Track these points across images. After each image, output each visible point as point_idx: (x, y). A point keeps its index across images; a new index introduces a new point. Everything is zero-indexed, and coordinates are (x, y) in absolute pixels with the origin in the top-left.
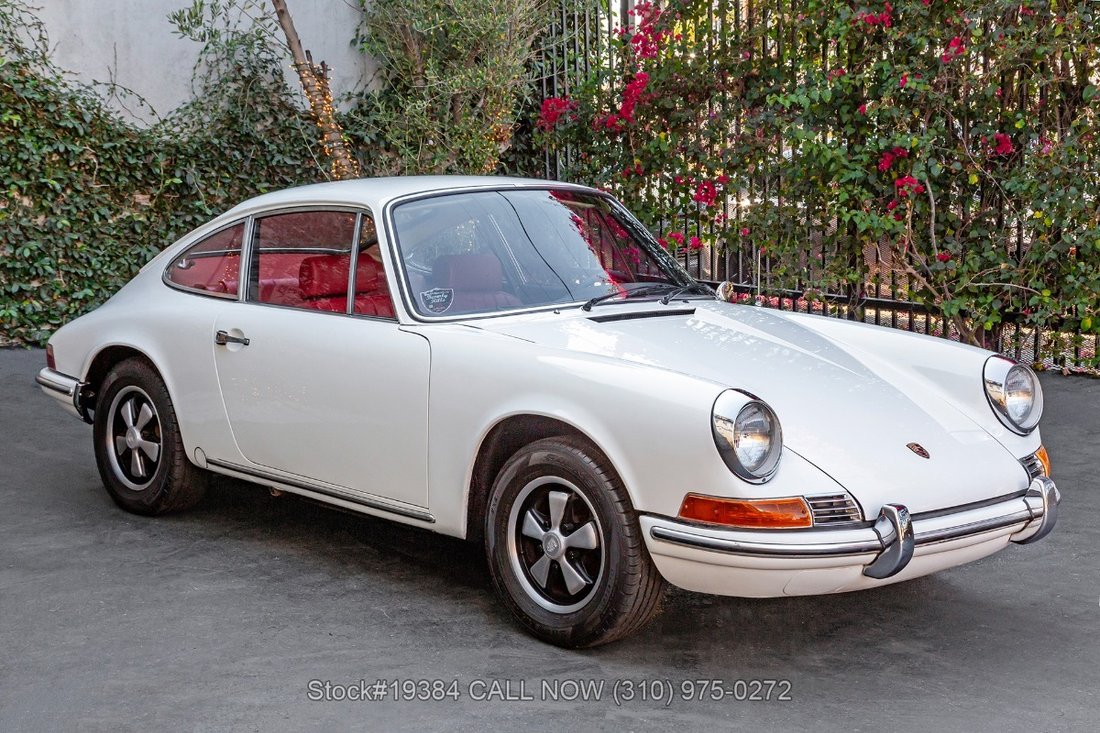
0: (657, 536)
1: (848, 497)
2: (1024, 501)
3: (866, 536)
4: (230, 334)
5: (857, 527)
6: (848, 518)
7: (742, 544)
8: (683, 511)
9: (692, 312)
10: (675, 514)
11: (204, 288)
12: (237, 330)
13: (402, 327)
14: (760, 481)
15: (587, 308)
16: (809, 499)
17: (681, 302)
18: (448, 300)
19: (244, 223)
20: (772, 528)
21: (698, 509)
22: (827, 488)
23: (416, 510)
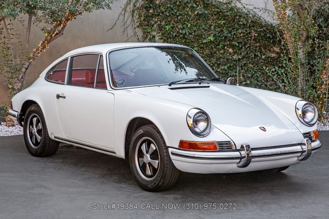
0: (173, 154)
1: (231, 141)
2: (301, 146)
3: (237, 154)
4: (61, 95)
5: (234, 151)
6: (231, 148)
7: (195, 156)
8: (179, 146)
9: (209, 87)
10: (177, 147)
11: (58, 81)
12: (62, 94)
13: (108, 91)
14: (202, 136)
15: (170, 85)
16: (218, 142)
17: (207, 84)
18: (123, 82)
19: (68, 59)
20: (205, 150)
21: (184, 145)
22: (225, 139)
23: (110, 149)
